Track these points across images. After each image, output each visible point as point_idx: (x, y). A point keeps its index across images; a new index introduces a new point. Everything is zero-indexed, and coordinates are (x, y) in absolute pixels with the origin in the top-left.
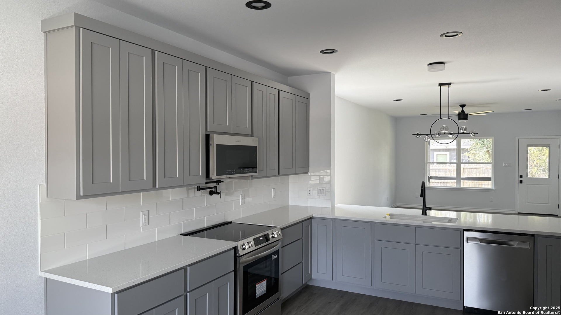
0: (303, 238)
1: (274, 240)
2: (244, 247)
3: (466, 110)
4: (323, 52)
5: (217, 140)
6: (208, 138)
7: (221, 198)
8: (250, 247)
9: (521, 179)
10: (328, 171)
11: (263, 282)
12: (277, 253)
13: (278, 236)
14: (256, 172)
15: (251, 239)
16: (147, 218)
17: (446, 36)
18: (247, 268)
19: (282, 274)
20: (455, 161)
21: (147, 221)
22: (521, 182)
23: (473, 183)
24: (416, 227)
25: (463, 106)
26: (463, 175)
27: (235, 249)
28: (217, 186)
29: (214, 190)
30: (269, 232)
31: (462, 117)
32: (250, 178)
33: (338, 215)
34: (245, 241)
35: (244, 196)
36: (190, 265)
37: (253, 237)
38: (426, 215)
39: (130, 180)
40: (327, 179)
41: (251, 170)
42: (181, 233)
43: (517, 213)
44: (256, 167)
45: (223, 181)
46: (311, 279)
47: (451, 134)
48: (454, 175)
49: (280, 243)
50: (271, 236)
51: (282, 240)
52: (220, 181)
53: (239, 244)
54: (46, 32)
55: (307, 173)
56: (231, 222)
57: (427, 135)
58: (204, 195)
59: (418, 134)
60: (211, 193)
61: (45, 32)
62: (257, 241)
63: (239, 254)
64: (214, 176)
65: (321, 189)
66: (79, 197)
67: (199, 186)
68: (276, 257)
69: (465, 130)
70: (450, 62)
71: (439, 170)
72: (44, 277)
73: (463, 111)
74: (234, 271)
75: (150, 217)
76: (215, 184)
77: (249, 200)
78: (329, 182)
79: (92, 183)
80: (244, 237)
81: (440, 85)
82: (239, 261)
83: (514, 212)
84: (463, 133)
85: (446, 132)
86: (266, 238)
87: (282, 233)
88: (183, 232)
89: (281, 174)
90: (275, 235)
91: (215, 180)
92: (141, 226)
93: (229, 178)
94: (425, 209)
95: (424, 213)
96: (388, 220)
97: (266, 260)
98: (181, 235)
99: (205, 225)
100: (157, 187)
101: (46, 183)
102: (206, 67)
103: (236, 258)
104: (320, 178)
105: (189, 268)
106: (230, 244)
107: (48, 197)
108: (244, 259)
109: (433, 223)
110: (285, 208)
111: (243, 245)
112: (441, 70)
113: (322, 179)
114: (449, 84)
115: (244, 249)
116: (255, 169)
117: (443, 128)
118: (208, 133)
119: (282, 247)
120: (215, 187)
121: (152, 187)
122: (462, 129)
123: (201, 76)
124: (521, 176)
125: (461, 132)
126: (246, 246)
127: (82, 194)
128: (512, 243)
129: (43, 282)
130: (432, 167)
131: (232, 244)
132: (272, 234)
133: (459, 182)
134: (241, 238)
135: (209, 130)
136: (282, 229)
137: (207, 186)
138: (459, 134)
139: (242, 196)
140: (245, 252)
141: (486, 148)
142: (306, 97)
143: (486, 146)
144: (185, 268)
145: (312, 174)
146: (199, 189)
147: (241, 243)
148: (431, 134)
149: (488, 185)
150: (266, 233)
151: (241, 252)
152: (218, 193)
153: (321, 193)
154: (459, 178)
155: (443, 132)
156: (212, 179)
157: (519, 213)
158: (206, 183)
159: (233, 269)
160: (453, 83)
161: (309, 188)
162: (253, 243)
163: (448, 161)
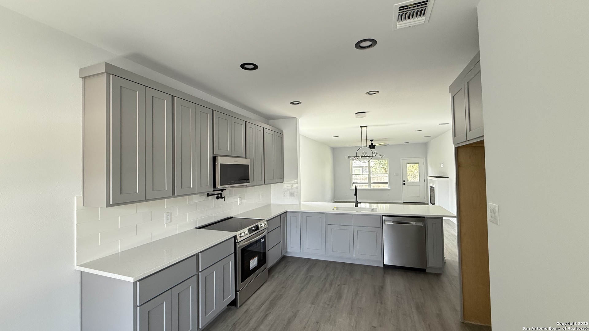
0: (281, 226)
1: (262, 228)
2: (241, 235)
3: (374, 143)
4: (292, 103)
5: (221, 161)
6: (214, 159)
7: (224, 201)
8: (245, 235)
9: (404, 182)
10: (296, 180)
11: (255, 258)
12: (264, 237)
13: (265, 226)
14: (249, 182)
15: (246, 230)
16: (169, 217)
17: (369, 94)
18: (243, 250)
19: (268, 251)
20: (368, 173)
21: (170, 219)
22: (404, 184)
23: (376, 186)
24: (353, 215)
25: (372, 141)
26: (372, 182)
27: (235, 237)
28: (221, 193)
29: (219, 195)
30: (259, 224)
31: (372, 147)
32: (245, 186)
33: (303, 209)
34: (242, 231)
35: (241, 199)
36: (200, 252)
37: (248, 228)
38: (357, 207)
39: (154, 190)
40: (295, 186)
41: (245, 181)
42: (196, 227)
43: (403, 202)
44: (249, 180)
45: (226, 189)
46: (287, 252)
47: (368, 156)
48: (367, 181)
49: (266, 230)
50: (260, 226)
51: (268, 228)
52: (224, 190)
53: (237, 233)
54: (84, 78)
55: (283, 182)
56: (232, 217)
57: (354, 157)
58: (213, 199)
59: (349, 157)
60: (218, 198)
61: (82, 78)
62: (250, 231)
63: (237, 241)
64: (219, 186)
65: (292, 192)
66: (108, 205)
67: (209, 193)
68: (264, 240)
69: (376, 154)
70: (369, 112)
71: (357, 179)
72: (80, 271)
73: (372, 144)
74: (234, 253)
75: (172, 216)
76: (220, 192)
77: (244, 201)
78: (297, 188)
79: (121, 194)
80: (242, 228)
81: (361, 127)
82: (238, 246)
83: (401, 202)
84: (375, 156)
85: (366, 155)
86: (257, 228)
87: (267, 223)
88: (197, 226)
89: (266, 183)
90: (263, 225)
91: (220, 189)
92: (165, 223)
93: (230, 187)
94: (357, 203)
95: (356, 206)
96: (335, 211)
97: (257, 243)
98: (196, 228)
99: (214, 220)
100: (176, 195)
101: (82, 195)
102: (213, 110)
103: (235, 243)
104: (291, 185)
105: (200, 254)
106: (231, 234)
107: (84, 206)
108: (241, 244)
109: (362, 212)
110: (269, 206)
111: (240, 234)
112: (363, 117)
113: (292, 186)
114: (366, 126)
115: (241, 237)
116: (248, 181)
117: (363, 153)
118: (214, 156)
119: (268, 233)
120: (221, 194)
121: (171, 195)
122: (374, 153)
123: (209, 116)
124: (404, 181)
125: (374, 155)
126: (243, 235)
127: (111, 203)
128: (412, 223)
129: (79, 275)
130: (354, 176)
131: (233, 234)
132: (261, 225)
133: (370, 186)
134: (240, 229)
135: (215, 154)
136: (267, 221)
137: (215, 193)
138: (373, 156)
139: (239, 199)
140: (242, 239)
141: (382, 165)
142: (282, 133)
143: (382, 164)
144: (197, 255)
145: (285, 183)
146: (209, 195)
147: (239, 232)
148: (357, 157)
149: (386, 187)
150: (257, 224)
151: (239, 239)
152: (223, 198)
153: (292, 195)
154: (370, 183)
155: (363, 155)
156: (217, 188)
157: (404, 202)
158: (213, 191)
159: (234, 252)
160: (369, 126)
161: (284, 192)
162: (247, 232)
163: (361, 173)
